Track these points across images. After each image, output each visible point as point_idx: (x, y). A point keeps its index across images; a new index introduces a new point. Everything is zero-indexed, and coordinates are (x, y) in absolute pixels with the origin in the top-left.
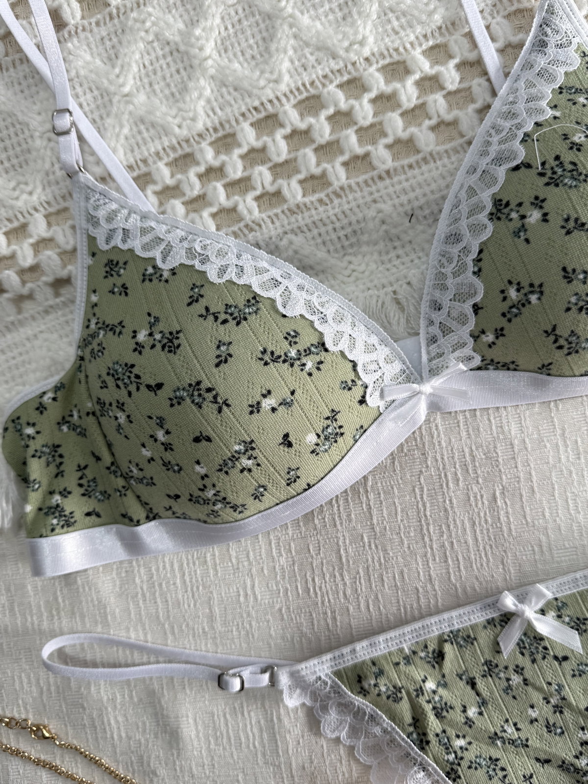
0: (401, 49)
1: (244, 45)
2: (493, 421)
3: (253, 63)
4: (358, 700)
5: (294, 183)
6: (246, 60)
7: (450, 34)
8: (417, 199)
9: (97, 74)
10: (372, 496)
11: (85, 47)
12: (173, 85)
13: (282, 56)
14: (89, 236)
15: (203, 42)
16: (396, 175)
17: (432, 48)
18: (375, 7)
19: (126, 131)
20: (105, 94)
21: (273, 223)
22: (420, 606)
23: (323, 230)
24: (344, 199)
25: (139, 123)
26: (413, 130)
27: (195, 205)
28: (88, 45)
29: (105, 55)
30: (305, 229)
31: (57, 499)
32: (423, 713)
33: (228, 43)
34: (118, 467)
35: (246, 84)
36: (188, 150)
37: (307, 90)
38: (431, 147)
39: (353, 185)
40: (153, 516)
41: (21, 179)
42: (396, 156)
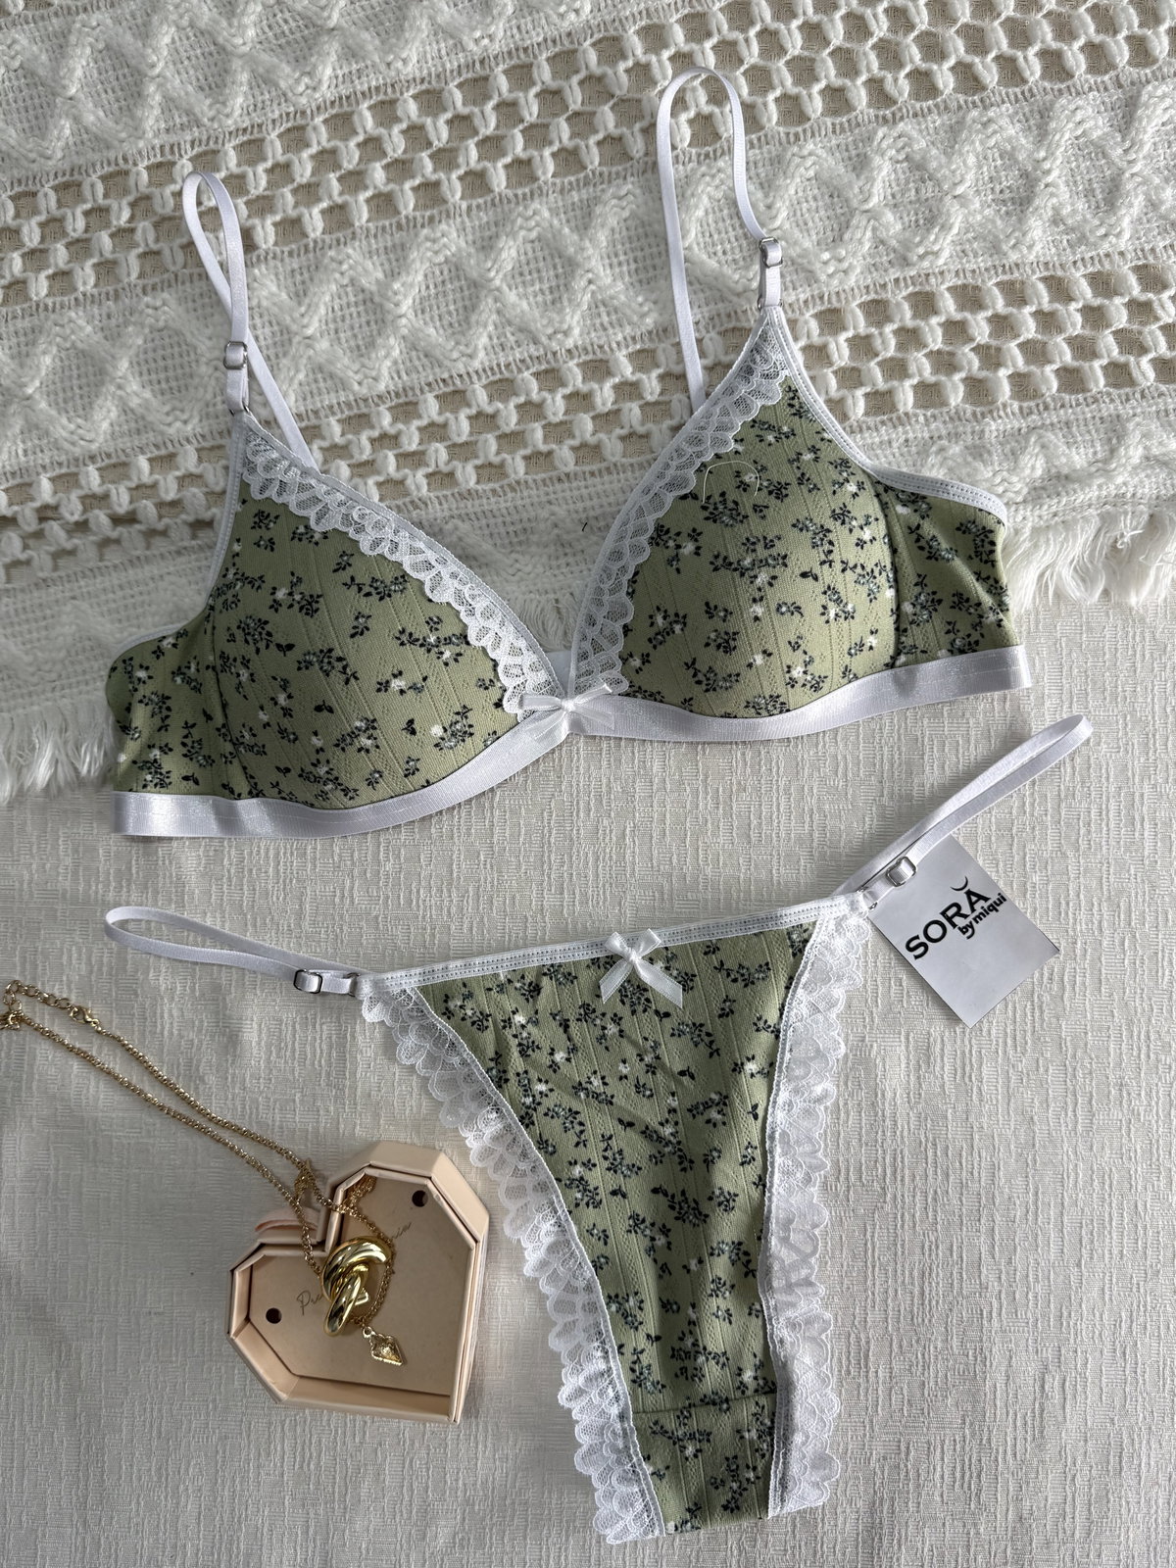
0: (606, 348)
1: (443, 309)
3: (450, 331)
4: (441, 1023)
5: (470, 468)
6: (442, 326)
7: (660, 340)
8: (593, 508)
9: (280, 309)
11: (273, 277)
12: (360, 337)
13: (481, 330)
14: (242, 481)
15: (400, 297)
16: (575, 480)
17: (640, 351)
18: (587, 297)
19: (301, 376)
20: (285, 331)
21: (440, 504)
24: (519, 494)
25: (317, 371)
26: (602, 436)
27: (361, 470)
28: (276, 275)
29: (292, 289)
31: (156, 753)
32: (508, 1047)
33: (427, 303)
34: (229, 730)
35: (437, 353)
36: (364, 410)
38: (617, 458)
39: (530, 481)
40: (255, 792)
41: (178, 404)
42: (578, 462)
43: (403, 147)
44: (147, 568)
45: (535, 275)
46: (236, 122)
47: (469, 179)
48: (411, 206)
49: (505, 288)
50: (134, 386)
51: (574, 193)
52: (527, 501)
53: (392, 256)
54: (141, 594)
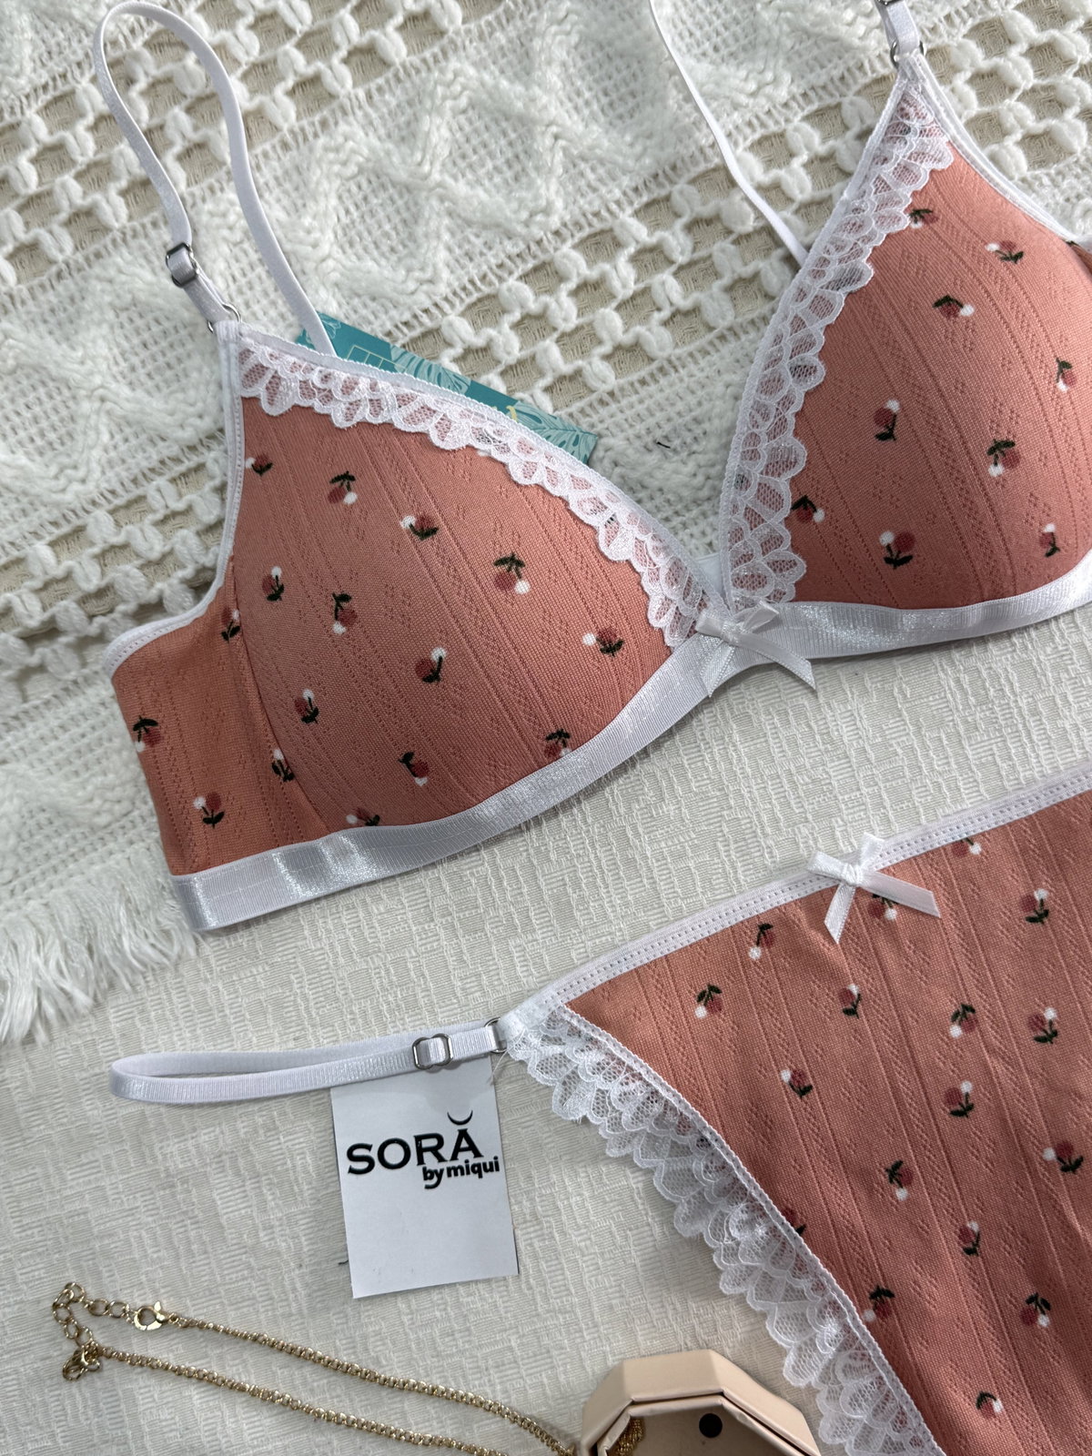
0: (604, 213)
1: (377, 233)
3: (394, 258)
6: (383, 255)
7: (672, 182)
8: (659, 426)
13: (434, 243)
15: (316, 235)
16: (623, 396)
17: (648, 205)
18: (559, 156)
26: (639, 329)
28: (146, 257)
33: (353, 233)
35: (388, 288)
38: (668, 351)
41: (66, 461)
42: (619, 370)
43: (257, 46)
44: (90, 691)
45: (482, 152)
46: (30, 81)
47: (355, 59)
48: (293, 115)
49: (449, 181)
51: (498, 34)
53: (288, 186)
54: (93, 728)
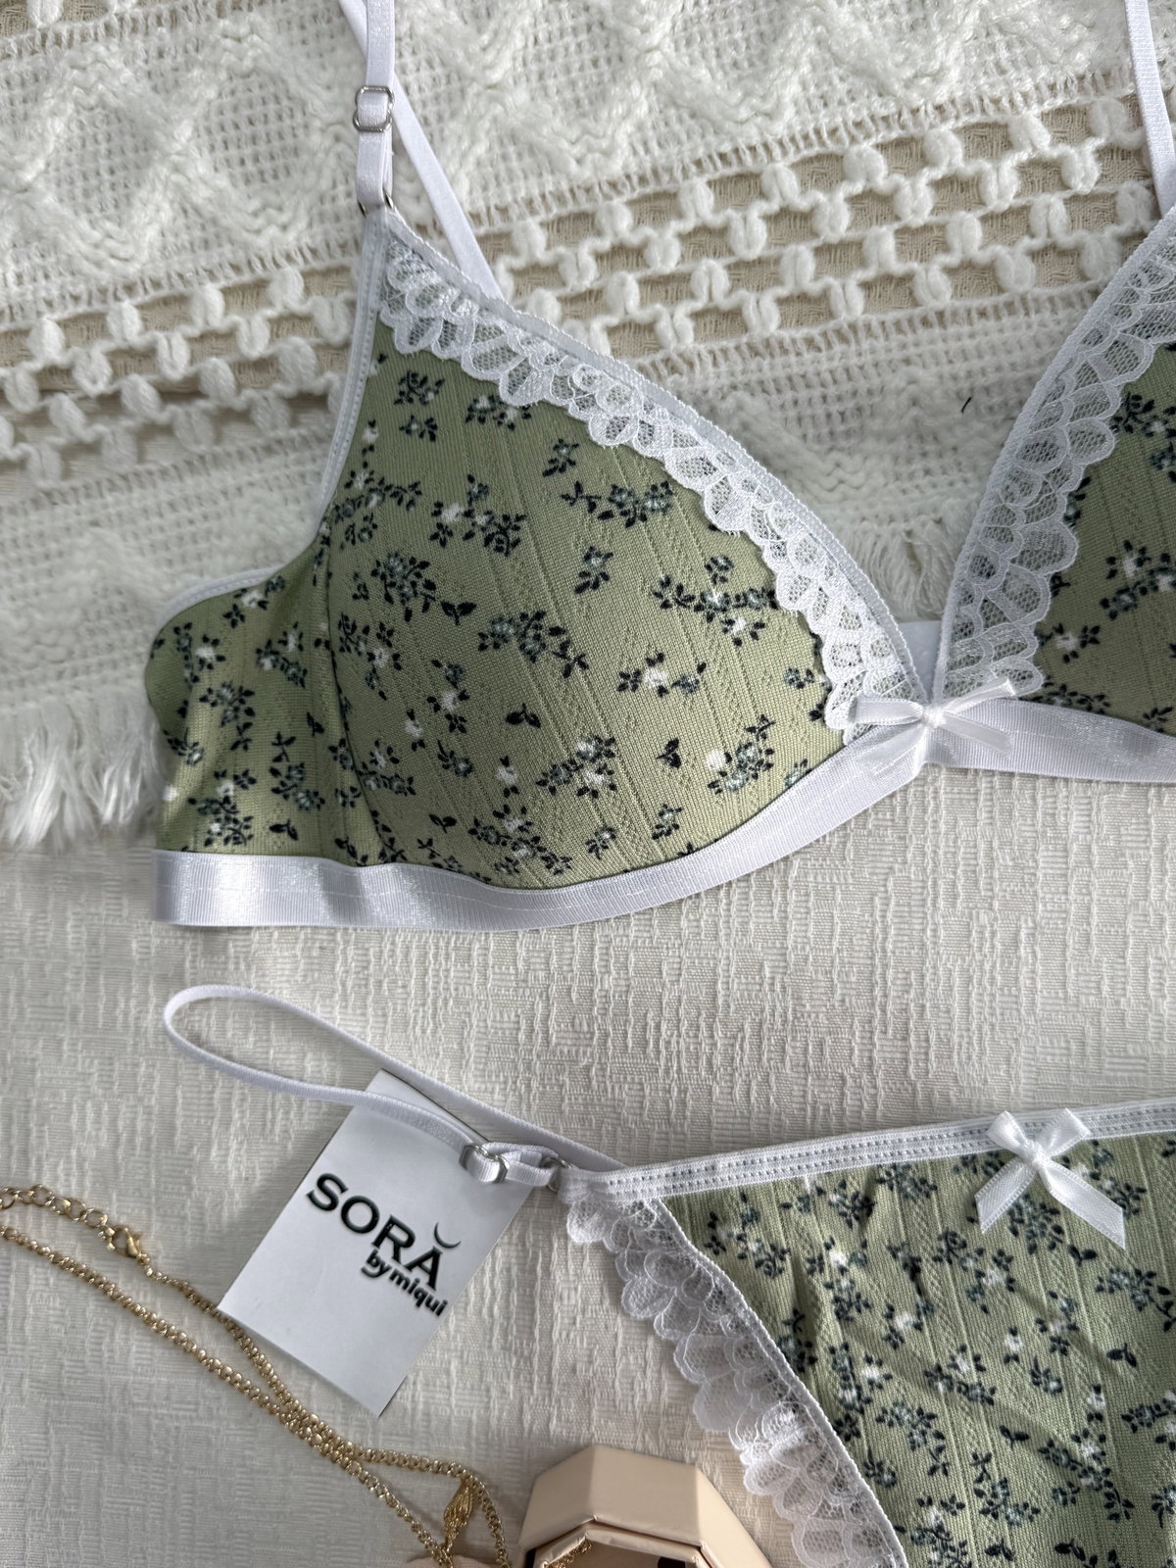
0: (1005, 102)
1: (724, 38)
2: (1040, 802)
3: (734, 74)
4: (702, 1259)
5: (768, 300)
6: (722, 67)
7: (1098, 92)
8: (983, 372)
9: (448, 39)
10: (793, 897)
12: (581, 84)
13: (788, 72)
14: (379, 324)
15: (651, 18)
16: (953, 322)
17: (1060, 112)
18: (973, 18)
19: (481, 149)
20: (454, 76)
21: (715, 363)
22: (843, 1110)
23: (803, 394)
24: (853, 347)
25: (506, 141)
26: (1000, 249)
27: (579, 307)
30: (771, 387)
31: (228, 786)
32: (816, 1305)
33: (696, 29)
34: (349, 750)
35: (713, 110)
36: (586, 206)
37: (822, 143)
38: (1026, 287)
39: (875, 324)
40: (391, 854)
41: (272, 198)
42: (958, 292)
44: (215, 474)
50: (201, 167)
52: (868, 358)
54: (205, 517)
